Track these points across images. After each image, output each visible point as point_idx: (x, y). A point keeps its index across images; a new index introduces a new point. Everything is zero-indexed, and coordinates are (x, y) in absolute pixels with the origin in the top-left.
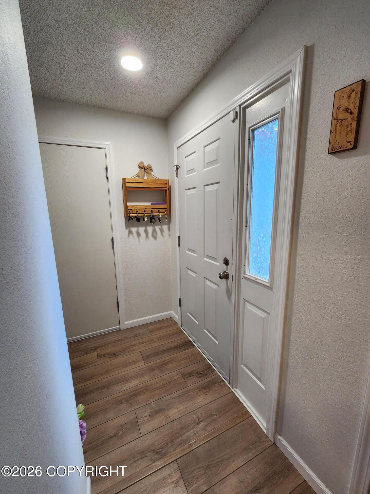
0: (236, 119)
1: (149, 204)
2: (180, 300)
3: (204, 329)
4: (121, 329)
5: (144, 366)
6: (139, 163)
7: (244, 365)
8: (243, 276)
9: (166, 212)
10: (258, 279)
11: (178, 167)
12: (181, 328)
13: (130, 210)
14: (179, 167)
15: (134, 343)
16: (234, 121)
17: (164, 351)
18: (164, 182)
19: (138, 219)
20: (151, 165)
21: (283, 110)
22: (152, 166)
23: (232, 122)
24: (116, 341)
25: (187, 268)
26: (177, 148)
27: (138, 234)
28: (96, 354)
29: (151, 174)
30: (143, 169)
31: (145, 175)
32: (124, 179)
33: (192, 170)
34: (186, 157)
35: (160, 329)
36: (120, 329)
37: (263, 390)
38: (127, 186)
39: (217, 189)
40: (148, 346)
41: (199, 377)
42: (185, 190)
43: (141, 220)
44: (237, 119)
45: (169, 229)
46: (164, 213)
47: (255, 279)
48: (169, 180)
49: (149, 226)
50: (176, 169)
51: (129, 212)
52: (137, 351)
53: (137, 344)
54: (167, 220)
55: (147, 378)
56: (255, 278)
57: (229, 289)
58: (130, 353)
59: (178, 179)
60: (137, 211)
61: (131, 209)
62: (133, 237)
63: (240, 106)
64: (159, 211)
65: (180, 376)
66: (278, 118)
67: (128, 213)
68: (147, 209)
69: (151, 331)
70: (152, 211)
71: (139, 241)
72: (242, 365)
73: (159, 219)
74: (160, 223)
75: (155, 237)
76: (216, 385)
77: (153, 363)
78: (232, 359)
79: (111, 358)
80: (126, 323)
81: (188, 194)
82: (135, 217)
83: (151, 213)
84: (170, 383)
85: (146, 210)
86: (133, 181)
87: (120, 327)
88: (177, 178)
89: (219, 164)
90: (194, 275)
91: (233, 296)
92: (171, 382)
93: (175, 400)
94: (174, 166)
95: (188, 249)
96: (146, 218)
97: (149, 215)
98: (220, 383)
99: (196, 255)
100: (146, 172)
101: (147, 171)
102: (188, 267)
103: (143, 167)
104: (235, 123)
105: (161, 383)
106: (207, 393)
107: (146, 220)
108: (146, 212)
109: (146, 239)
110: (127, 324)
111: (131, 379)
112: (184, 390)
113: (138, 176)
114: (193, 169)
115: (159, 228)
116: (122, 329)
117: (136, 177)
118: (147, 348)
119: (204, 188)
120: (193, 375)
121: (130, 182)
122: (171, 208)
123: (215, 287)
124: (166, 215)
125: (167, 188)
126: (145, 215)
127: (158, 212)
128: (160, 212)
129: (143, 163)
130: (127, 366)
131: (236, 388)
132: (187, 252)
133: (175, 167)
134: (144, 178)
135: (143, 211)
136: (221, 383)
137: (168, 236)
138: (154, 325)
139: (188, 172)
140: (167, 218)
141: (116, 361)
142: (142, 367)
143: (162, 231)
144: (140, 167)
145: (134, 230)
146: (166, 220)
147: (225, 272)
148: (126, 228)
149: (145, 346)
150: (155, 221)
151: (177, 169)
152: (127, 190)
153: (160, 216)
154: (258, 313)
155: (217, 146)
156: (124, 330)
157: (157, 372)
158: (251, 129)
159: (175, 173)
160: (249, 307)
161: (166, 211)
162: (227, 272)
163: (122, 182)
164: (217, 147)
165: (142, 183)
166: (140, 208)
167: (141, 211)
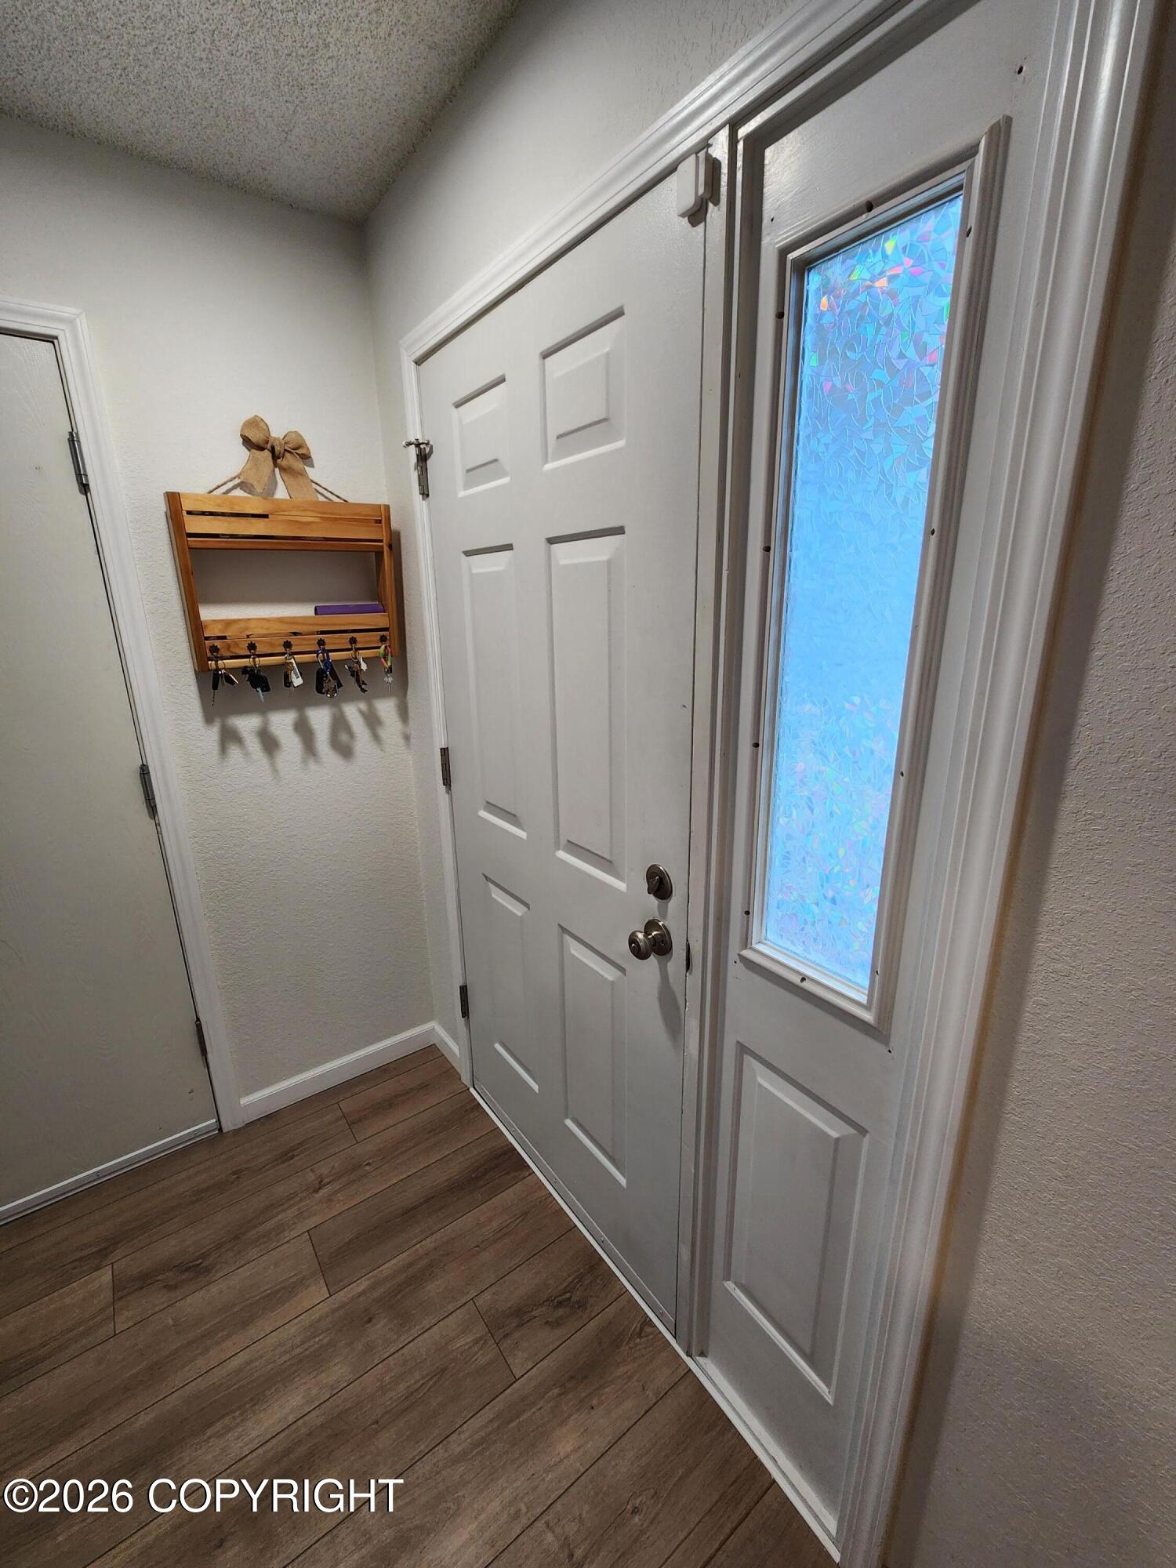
0: (711, 205)
1: (306, 611)
2: (464, 990)
3: (567, 1118)
4: (224, 1131)
5: (324, 1308)
6: (241, 424)
7: (735, 1283)
8: (739, 955)
9: (386, 647)
10: (812, 980)
11: (427, 450)
12: (472, 1090)
13: (217, 643)
14: (431, 447)
15: (280, 1190)
16: (696, 215)
17: (410, 1214)
18: (370, 516)
19: (257, 679)
20: (301, 436)
21: (1001, 134)
22: (308, 443)
23: (686, 218)
24: (202, 1191)
25: (486, 877)
26: (419, 362)
27: (269, 743)
28: (105, 1276)
29: (307, 477)
30: (267, 454)
31: (276, 482)
32: (173, 499)
33: (488, 467)
34: (458, 405)
35: (388, 1105)
36: (220, 1130)
37: (829, 1404)
38: (189, 530)
39: (609, 562)
40: (340, 1196)
41: (557, 1324)
42: (463, 556)
43: (276, 683)
44: (717, 203)
45: (403, 713)
46: (379, 648)
47: (796, 980)
48: (387, 508)
49: (316, 704)
50: (415, 460)
51: (214, 649)
52: (294, 1233)
53: (296, 1194)
54: (390, 680)
55: (338, 1371)
56: (797, 972)
57: (674, 1000)
58: (263, 1246)
59: (429, 505)
60: (252, 646)
61: (224, 638)
62: (246, 754)
63: (735, 123)
64: (353, 641)
65: (480, 1330)
66: (959, 188)
67: (209, 654)
68: (300, 634)
69: (354, 1122)
70: (321, 643)
71: (273, 765)
72: (727, 1280)
73: (358, 675)
74: (364, 691)
75: (345, 751)
76: (624, 1348)
77: (364, 1284)
78: (685, 1255)
79: (175, 1287)
80: (244, 1101)
81: (475, 571)
82: (245, 670)
83: (316, 652)
84: (439, 1379)
85: (293, 639)
86: (219, 506)
87: (219, 1120)
88: (423, 499)
89: (621, 443)
90: (518, 910)
91: (692, 1025)
92: (444, 1370)
93: (461, 1468)
94: (409, 444)
95: (487, 802)
96: (296, 673)
97: (310, 660)
98: (641, 1338)
99: (523, 834)
100: (283, 470)
101: (288, 461)
102: (488, 875)
103: (262, 444)
104: (702, 225)
105: (402, 1387)
106: (595, 1402)
107: (297, 681)
108: (294, 649)
109: (304, 761)
110: (247, 1106)
111: (270, 1388)
112: (499, 1404)
113: (242, 485)
114: (496, 460)
115: (361, 712)
116: (231, 1128)
117: (234, 487)
118: (338, 1208)
119: (549, 549)
120: (533, 1313)
121: (203, 513)
122: (407, 628)
123: (609, 973)
124: (385, 658)
125: (381, 541)
126: (292, 660)
127: (350, 647)
128: (358, 646)
129: (262, 424)
130: (245, 1324)
131: (702, 1354)
132: (483, 814)
133: (413, 451)
134: (273, 494)
135: (280, 645)
136: (643, 1335)
137: (401, 741)
138: (364, 1087)
139: (471, 473)
140: (390, 668)
141: (197, 1301)
142: (316, 1314)
143: (373, 721)
144: (247, 442)
145: (247, 724)
146: (386, 679)
147: (651, 925)
148: (209, 719)
149: (329, 1200)
150: (340, 685)
151: (423, 458)
152: (189, 548)
153: (358, 663)
154: (809, 1116)
155: (607, 349)
156: (236, 1132)
157: (380, 1328)
158: (792, 256)
159: (414, 476)
160: (763, 1080)
161: (383, 639)
162: (660, 924)
163: (165, 509)
164: (608, 354)
165: (265, 516)
166: (265, 632)
167: (272, 645)
